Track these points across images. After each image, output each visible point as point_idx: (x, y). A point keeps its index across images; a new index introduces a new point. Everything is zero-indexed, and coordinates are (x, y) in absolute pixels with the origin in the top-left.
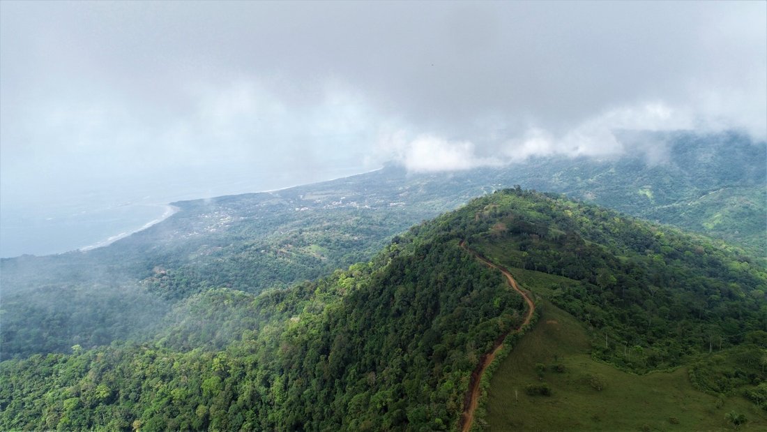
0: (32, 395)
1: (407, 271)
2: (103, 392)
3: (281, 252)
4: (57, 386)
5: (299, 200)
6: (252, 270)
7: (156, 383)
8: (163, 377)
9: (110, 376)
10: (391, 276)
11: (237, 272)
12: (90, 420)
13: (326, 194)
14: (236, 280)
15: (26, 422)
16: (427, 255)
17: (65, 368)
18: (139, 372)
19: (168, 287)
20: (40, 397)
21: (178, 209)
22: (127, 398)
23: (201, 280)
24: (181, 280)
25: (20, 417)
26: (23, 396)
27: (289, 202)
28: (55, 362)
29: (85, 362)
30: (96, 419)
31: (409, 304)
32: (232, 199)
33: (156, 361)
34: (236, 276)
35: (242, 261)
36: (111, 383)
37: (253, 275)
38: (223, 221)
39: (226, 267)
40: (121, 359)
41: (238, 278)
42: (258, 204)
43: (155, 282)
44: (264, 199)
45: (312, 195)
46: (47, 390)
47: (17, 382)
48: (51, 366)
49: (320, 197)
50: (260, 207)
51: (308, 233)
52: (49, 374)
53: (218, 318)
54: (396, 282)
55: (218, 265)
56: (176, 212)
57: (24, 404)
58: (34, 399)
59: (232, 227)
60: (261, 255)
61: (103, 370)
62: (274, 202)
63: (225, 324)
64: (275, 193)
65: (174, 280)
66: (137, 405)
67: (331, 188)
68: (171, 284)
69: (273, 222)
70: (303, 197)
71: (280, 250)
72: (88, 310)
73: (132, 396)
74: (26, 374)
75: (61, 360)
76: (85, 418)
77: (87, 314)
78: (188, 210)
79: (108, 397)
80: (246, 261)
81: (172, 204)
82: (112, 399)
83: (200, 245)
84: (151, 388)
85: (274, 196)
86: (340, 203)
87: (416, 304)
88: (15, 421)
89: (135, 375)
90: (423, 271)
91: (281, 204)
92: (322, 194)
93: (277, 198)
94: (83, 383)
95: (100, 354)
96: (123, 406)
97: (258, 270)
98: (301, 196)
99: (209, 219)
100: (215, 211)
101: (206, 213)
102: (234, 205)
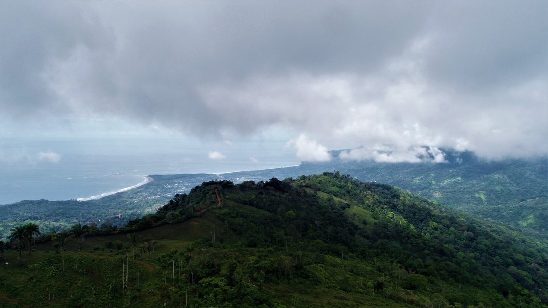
38: (179, 190)
45: (245, 178)
67: (260, 175)
78: (159, 181)
85: (220, 177)
92: (252, 178)
98: (238, 179)
99: (170, 188)
100: (176, 183)
101: (170, 184)
102: (190, 180)
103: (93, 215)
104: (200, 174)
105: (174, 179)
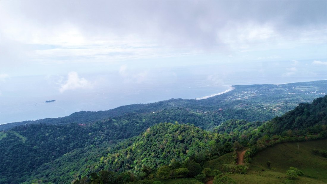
0: (162, 134)
1: (305, 109)
2: (180, 138)
3: (274, 110)
4: (169, 133)
5: (292, 89)
6: (258, 115)
7: (197, 140)
8: (200, 138)
9: (184, 134)
10: (296, 111)
11: (251, 115)
12: (175, 146)
13: (308, 88)
14: (250, 118)
15: (159, 142)
16: (319, 103)
17: (172, 128)
18: (192, 134)
19: (221, 116)
20: (164, 135)
21: (234, 88)
22: (187, 142)
23: (235, 115)
24: (227, 114)
25: (158, 139)
26: (159, 133)
27: (286, 90)
28: (170, 126)
29: (177, 127)
30: (177, 146)
31: (301, 124)
32: (259, 86)
33: (199, 132)
34: (250, 117)
35: (254, 111)
36: (183, 136)
37: (258, 117)
38: (252, 95)
39: (246, 112)
40: (188, 129)
41: (251, 118)
42: (270, 89)
43: (217, 113)
44: (273, 88)
45: (299, 87)
46: (166, 134)
47: (159, 129)
48: (169, 126)
49: (304, 89)
50: (270, 91)
51: (290, 104)
52: (167, 129)
53: (232, 128)
54: (298, 114)
55: (243, 111)
56: (233, 89)
57: (159, 136)
58: (162, 135)
59: (255, 98)
60: (264, 110)
61: (182, 131)
62: (279, 89)
63: (234, 130)
64: (279, 85)
65: (224, 114)
66: (190, 146)
67: (311, 85)
68: (223, 115)
69: (275, 97)
70: (294, 88)
71: (274, 109)
72: (192, 118)
73: (189, 142)
74: (162, 127)
75: (172, 125)
76: (173, 145)
77: (191, 120)
78: (238, 88)
79: (181, 140)
80: (256, 111)
81: (233, 86)
82: (182, 141)
83: (239, 103)
84: (195, 141)
85: (279, 86)
86: (315, 92)
87: (304, 125)
88: (156, 140)
89: (191, 135)
90: (314, 110)
91: (281, 90)
92: (305, 88)
93: (280, 87)
94: (176, 134)
95: (182, 126)
96: (185, 144)
97: (261, 116)
98: (293, 88)
99: (246, 94)
100: (249, 90)
101: (246, 91)
102: (259, 89)
103: (206, 108)
104: (265, 85)
105: (248, 88)
